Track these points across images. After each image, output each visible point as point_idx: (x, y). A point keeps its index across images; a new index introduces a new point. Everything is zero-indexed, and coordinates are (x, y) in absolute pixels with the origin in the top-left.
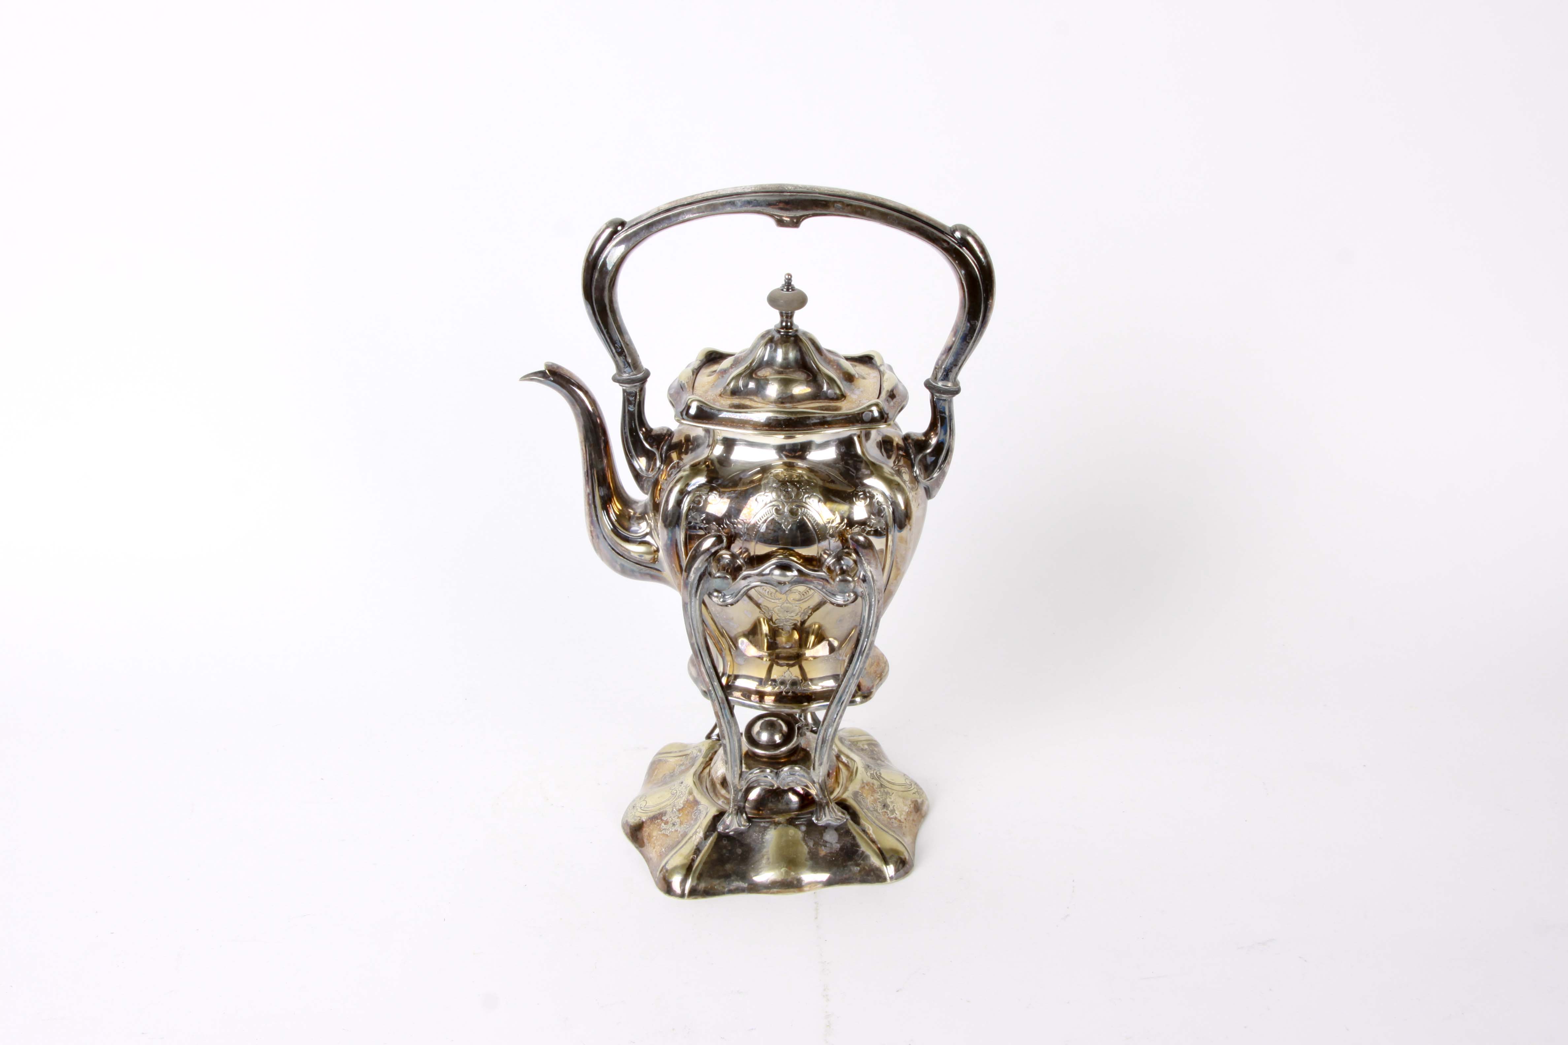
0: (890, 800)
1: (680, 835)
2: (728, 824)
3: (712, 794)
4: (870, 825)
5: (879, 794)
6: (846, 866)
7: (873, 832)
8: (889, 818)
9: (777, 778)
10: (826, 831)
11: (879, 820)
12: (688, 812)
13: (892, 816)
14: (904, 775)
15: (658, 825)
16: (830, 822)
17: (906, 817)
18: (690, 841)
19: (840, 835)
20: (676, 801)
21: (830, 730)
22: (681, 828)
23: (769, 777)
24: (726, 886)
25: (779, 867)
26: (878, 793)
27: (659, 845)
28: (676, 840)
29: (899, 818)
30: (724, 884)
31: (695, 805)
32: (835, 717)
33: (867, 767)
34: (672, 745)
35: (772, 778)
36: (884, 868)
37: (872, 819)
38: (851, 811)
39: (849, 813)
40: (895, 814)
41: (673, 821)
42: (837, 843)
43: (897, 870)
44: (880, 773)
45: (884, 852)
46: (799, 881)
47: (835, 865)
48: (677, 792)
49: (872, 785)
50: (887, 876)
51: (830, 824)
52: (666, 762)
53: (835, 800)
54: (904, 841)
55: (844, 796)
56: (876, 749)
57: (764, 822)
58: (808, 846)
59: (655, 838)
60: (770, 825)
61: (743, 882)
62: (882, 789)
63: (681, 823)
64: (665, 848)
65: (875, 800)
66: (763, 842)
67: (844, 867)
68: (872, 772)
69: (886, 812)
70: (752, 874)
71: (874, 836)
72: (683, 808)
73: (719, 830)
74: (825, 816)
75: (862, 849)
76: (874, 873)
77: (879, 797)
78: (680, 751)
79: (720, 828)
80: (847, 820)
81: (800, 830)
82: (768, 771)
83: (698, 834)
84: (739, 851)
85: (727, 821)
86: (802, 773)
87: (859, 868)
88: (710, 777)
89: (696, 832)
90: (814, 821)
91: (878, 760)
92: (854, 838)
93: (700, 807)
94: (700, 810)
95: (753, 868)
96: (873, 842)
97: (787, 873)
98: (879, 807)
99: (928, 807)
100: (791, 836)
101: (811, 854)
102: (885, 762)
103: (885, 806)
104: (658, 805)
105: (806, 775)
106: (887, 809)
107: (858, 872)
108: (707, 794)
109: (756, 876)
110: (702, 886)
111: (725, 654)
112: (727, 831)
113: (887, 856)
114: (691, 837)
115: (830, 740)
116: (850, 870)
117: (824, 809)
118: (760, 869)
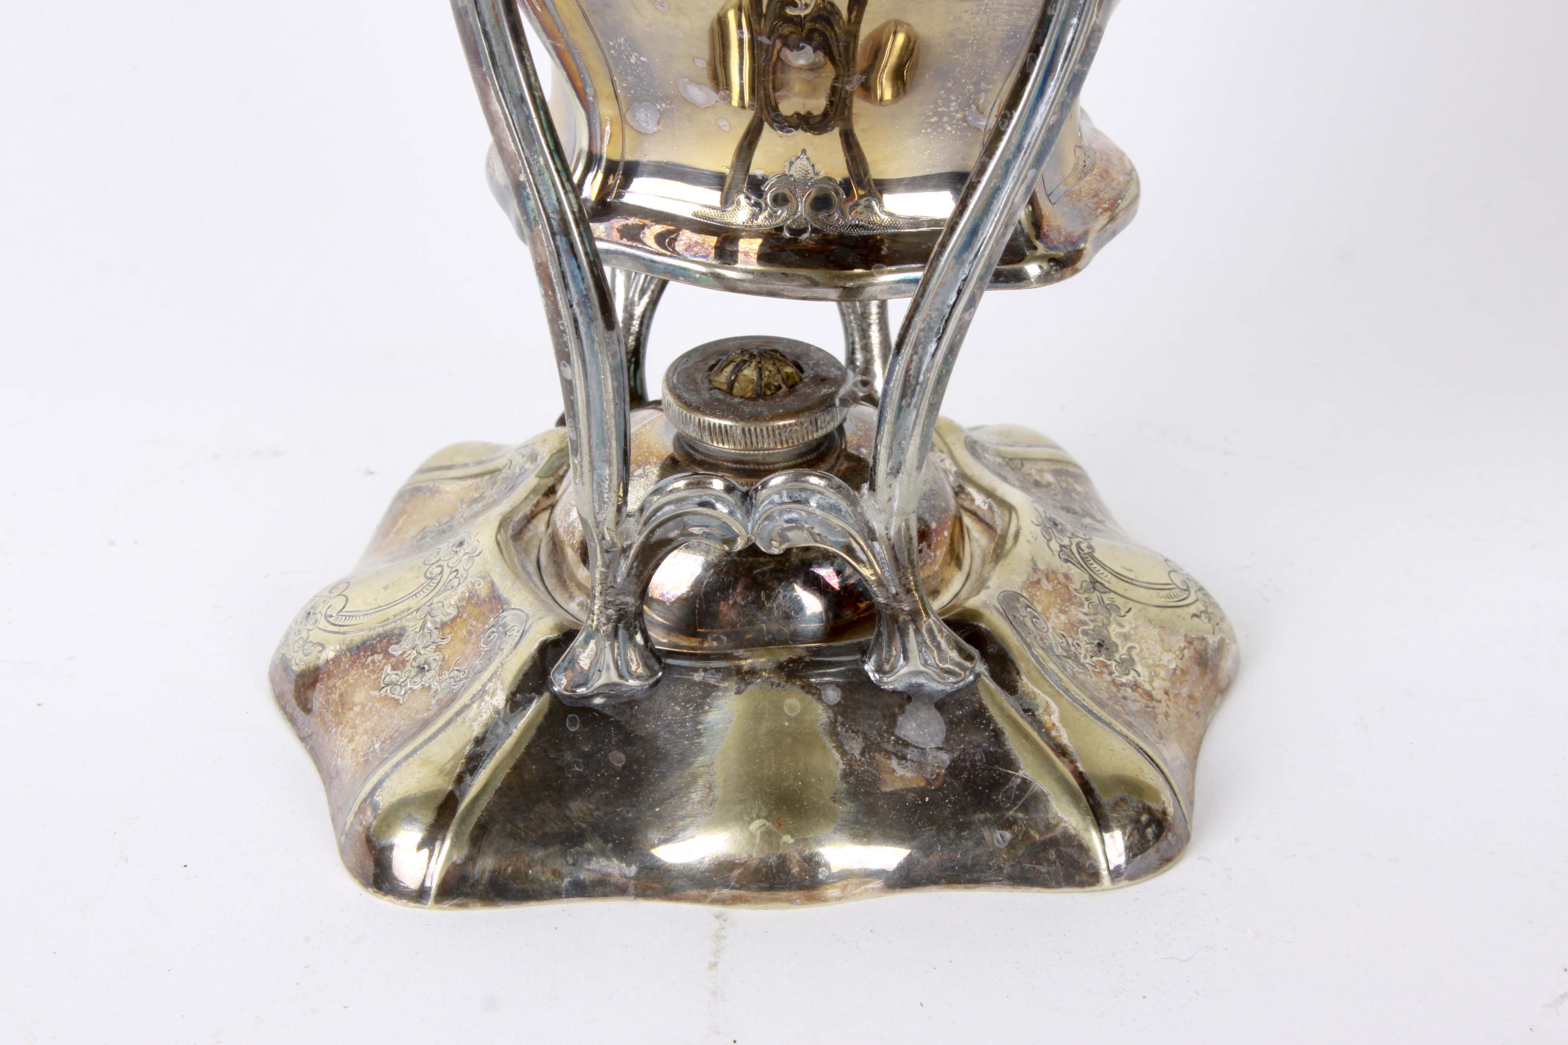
0: (1119, 630)
1: (434, 702)
2: (586, 668)
3: (551, 582)
4: (1052, 697)
5: (1086, 610)
6: (966, 826)
7: (1062, 719)
8: (1113, 681)
9: (748, 513)
10: (908, 707)
11: (1082, 686)
12: (470, 633)
13: (1124, 680)
14: (1166, 560)
15: (373, 671)
16: (922, 680)
17: (1167, 685)
18: (459, 719)
19: (952, 725)
20: (435, 600)
21: (932, 347)
22: (440, 682)
23: (719, 506)
24: (565, 870)
25: (742, 818)
26: (1082, 605)
27: (366, 732)
28: (419, 716)
29: (1147, 687)
30: (558, 864)
31: (491, 611)
32: (951, 302)
33: (1051, 526)
34: (457, 449)
35: (731, 513)
36: (1093, 837)
37: (1061, 680)
38: (991, 650)
39: (986, 657)
40: (1133, 673)
41: (421, 660)
42: (939, 749)
43: (1134, 850)
44: (1090, 547)
45: (1094, 785)
46: (812, 863)
47: (932, 821)
48: (441, 573)
49: (1062, 579)
50: (1103, 866)
51: (921, 685)
52: (434, 492)
53: (940, 614)
54: (1161, 754)
55: (973, 603)
56: (1078, 488)
57: (705, 670)
58: (844, 753)
59: (357, 709)
60: (723, 679)
61: (621, 860)
62: (1095, 596)
63: (444, 666)
64: (383, 742)
65: (1073, 626)
66: (699, 734)
67: (961, 827)
68: (1066, 542)
69: (1106, 666)
70: (654, 835)
71: (1065, 739)
72: (454, 619)
73: (556, 689)
74: (906, 658)
75: (1021, 773)
76: (1060, 856)
77: (1086, 618)
78: (479, 463)
79: (560, 683)
80: (978, 676)
81: (820, 699)
82: (718, 484)
83: (487, 698)
84: (618, 758)
85: (582, 656)
86: (833, 498)
87: (1008, 835)
88: (550, 530)
89: (483, 691)
90: (871, 675)
91: (1083, 516)
92: (997, 735)
93: (508, 617)
94: (504, 626)
95: (659, 817)
96: (1062, 752)
97: (768, 835)
98: (1085, 646)
99: (1237, 662)
100: (790, 719)
101: (852, 780)
102: (1107, 523)
103: (1102, 645)
104: (379, 609)
105: (843, 505)
106: (1110, 657)
107: (1003, 846)
108: (537, 579)
109: (666, 841)
110: (486, 864)
111: (595, 96)
112: (581, 691)
113: (1106, 799)
114: (466, 707)
115: (931, 384)
116: (981, 841)
117: (904, 634)
118: (683, 818)
